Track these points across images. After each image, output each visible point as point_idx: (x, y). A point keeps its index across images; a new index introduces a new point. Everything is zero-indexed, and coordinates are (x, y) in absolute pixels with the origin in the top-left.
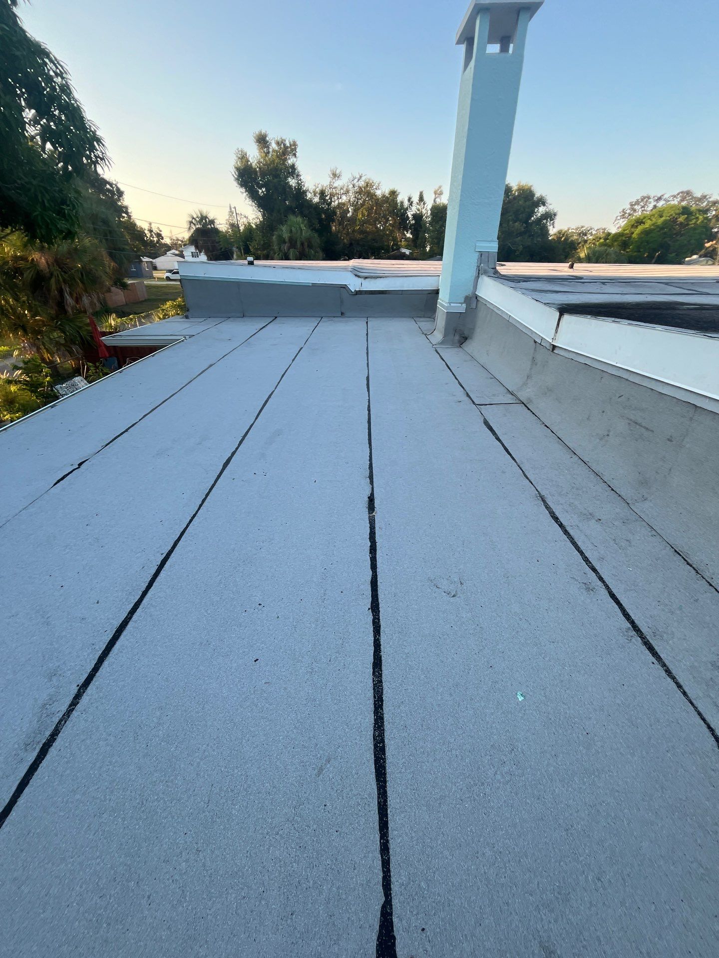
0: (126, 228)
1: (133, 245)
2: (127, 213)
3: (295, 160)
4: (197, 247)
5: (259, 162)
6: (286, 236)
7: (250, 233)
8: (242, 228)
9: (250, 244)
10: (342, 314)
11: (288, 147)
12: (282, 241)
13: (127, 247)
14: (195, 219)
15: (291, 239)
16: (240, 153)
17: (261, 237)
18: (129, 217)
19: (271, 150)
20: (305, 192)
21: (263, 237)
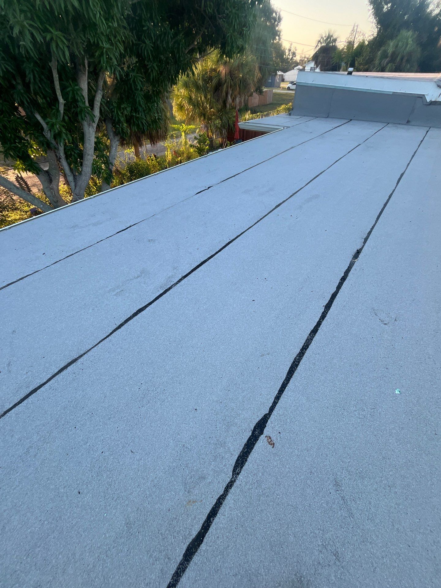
0: (275, 48)
1: (275, 61)
2: (279, 36)
4: (316, 63)
6: (390, 50)
7: (361, 49)
8: (356, 46)
9: (357, 59)
10: (408, 122)
12: (385, 55)
13: (271, 63)
14: (323, 39)
15: (394, 53)
17: (368, 53)
18: (280, 39)
21: (370, 53)
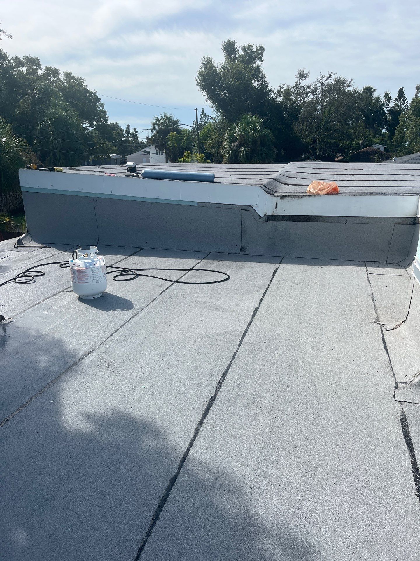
3: (260, 63)
5: (223, 67)
6: (238, 134)
11: (254, 51)
15: (242, 137)
16: (206, 60)
19: (237, 56)
20: (267, 93)
